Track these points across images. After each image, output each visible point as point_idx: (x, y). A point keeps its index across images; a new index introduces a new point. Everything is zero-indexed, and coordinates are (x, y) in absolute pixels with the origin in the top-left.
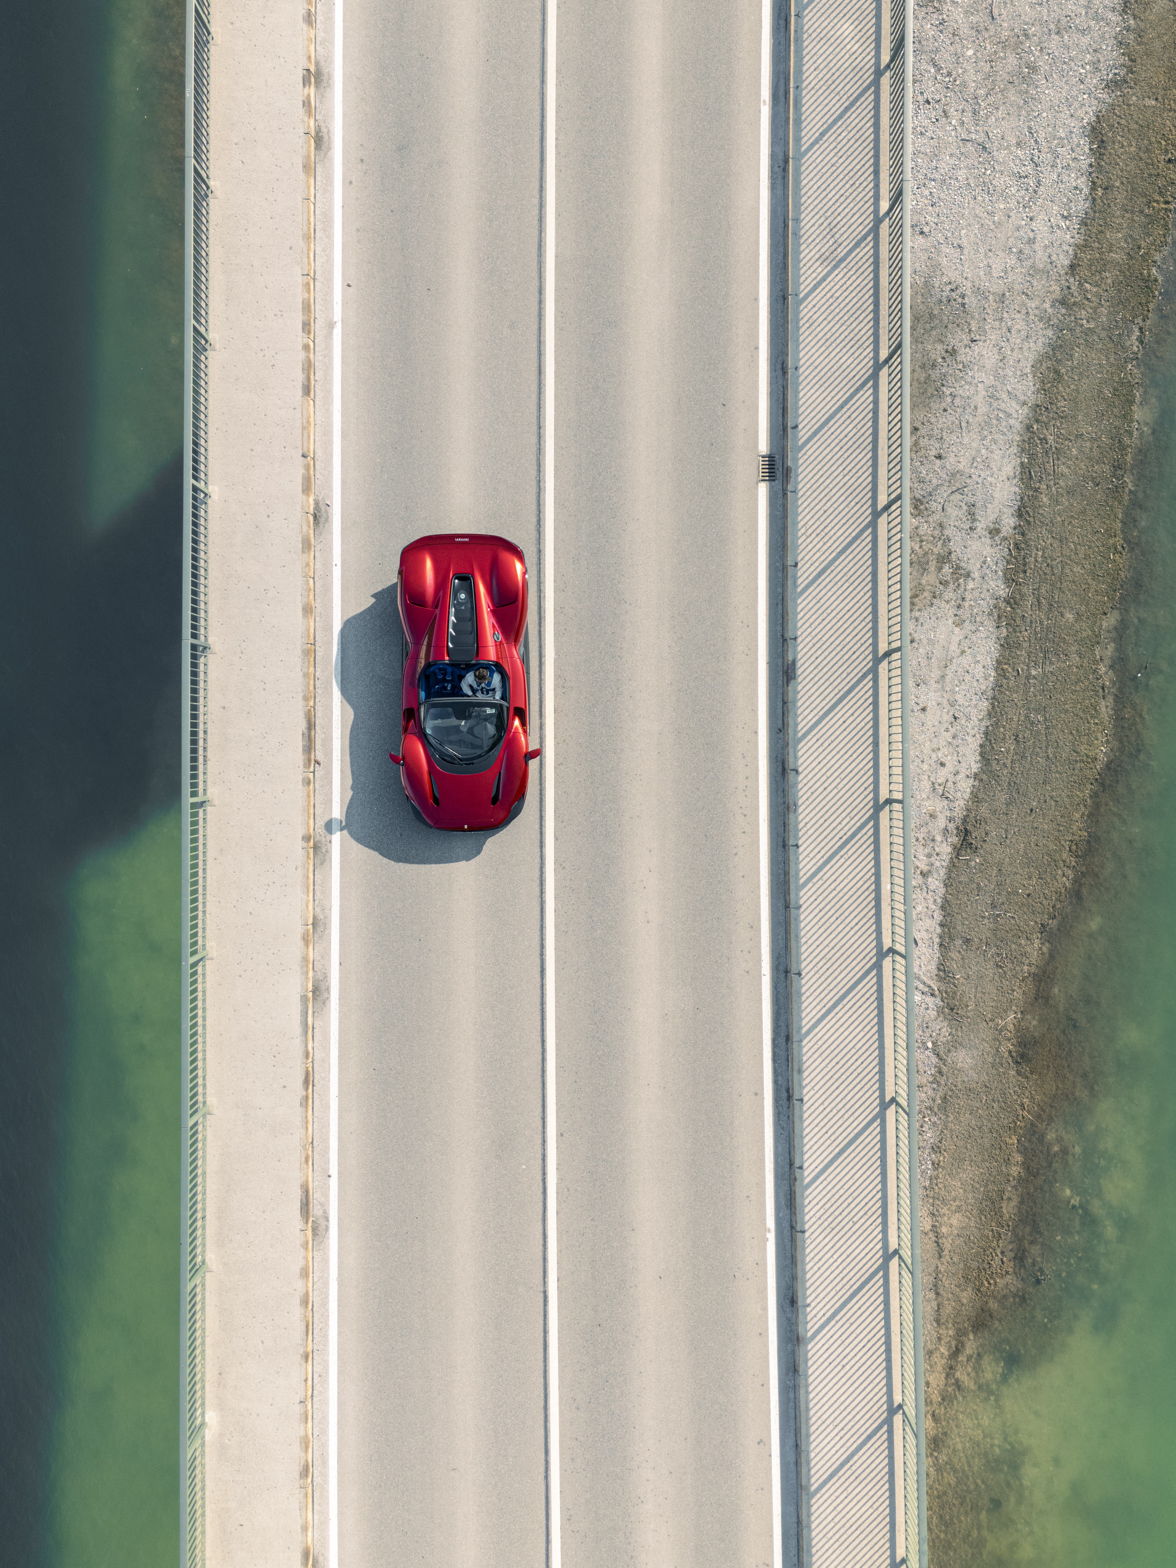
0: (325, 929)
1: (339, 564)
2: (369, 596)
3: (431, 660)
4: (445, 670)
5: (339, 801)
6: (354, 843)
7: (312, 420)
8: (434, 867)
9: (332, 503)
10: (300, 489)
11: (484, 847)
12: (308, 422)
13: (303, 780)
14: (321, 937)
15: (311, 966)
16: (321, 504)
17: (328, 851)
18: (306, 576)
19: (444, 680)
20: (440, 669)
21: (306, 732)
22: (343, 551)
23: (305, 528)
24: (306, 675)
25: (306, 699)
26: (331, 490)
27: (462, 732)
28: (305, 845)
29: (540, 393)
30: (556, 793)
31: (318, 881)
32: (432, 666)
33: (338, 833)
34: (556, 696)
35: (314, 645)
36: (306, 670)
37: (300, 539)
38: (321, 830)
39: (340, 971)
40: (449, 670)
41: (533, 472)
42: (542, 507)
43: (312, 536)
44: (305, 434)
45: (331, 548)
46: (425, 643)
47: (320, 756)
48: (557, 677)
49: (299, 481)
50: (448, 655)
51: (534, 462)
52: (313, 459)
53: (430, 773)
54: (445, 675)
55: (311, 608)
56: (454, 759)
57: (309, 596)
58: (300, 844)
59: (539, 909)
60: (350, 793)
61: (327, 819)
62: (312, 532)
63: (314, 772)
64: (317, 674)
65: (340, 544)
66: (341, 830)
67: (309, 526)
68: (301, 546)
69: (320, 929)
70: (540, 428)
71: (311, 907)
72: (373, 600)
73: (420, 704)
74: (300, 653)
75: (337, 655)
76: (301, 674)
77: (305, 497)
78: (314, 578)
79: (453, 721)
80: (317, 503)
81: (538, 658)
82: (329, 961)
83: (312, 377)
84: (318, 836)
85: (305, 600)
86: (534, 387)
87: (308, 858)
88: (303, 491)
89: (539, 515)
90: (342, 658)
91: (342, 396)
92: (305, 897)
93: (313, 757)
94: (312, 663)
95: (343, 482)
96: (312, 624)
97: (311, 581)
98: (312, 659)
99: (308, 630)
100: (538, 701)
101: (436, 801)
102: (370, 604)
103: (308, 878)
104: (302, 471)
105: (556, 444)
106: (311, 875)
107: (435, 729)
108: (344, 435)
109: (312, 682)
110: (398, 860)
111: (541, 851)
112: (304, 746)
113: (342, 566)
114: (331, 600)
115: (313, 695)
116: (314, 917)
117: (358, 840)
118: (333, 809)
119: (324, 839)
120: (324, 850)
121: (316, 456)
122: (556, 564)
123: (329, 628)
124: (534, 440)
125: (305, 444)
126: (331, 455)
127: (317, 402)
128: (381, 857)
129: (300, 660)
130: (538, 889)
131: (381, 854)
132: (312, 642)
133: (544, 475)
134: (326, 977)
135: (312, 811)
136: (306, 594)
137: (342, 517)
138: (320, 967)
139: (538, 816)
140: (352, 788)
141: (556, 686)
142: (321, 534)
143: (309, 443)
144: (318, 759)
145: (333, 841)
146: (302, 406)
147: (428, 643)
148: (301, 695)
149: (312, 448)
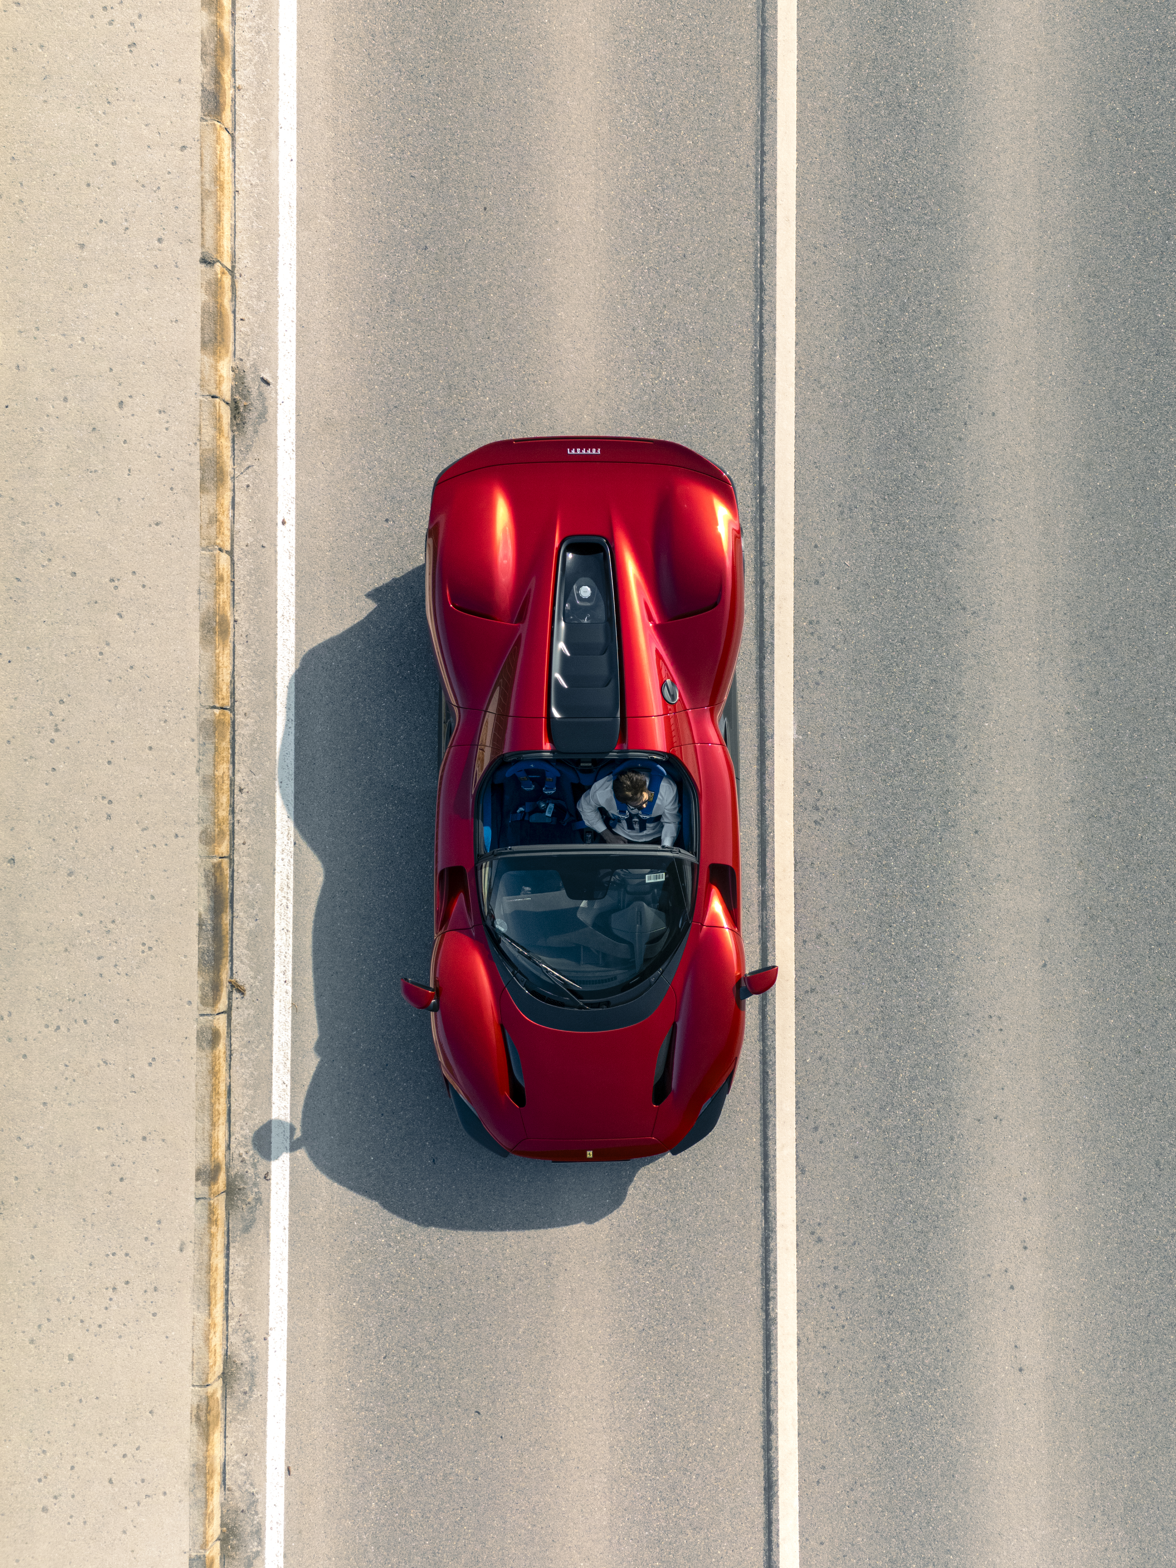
0: (252, 1385)
1: (291, 520)
2: (362, 594)
3: (506, 749)
4: (542, 773)
5: (287, 1078)
6: (323, 1180)
7: (226, 177)
8: (511, 1235)
9: (275, 378)
10: (197, 338)
11: (631, 1190)
12: (217, 181)
13: (200, 1033)
14: (242, 1407)
15: (217, 1479)
16: (249, 379)
17: (262, 1200)
18: (210, 546)
19: (538, 795)
20: (528, 772)
21: (208, 917)
22: (300, 489)
23: (208, 432)
24: (209, 783)
25: (208, 839)
26: (273, 346)
27: (582, 925)
28: (203, 1190)
29: (763, 119)
30: (800, 1060)
31: (237, 1271)
32: (509, 764)
33: (286, 1157)
34: (798, 831)
35: (232, 709)
36: (209, 771)
37: (196, 459)
38: (244, 1150)
39: (288, 1488)
40: (552, 773)
41: (747, 304)
42: (766, 385)
43: (227, 453)
44: (210, 209)
45: (272, 483)
46: (493, 707)
47: (243, 973)
48: (801, 785)
49: (195, 320)
50: (551, 741)
51: (749, 281)
52: (232, 272)
53: (502, 1027)
54: (540, 782)
55: (223, 621)
56: (565, 994)
57: (216, 594)
58: (191, 1187)
59: (760, 1337)
60: (312, 1062)
61: (258, 1122)
62: (226, 443)
63: (228, 1012)
64: (238, 778)
65: (293, 472)
66: (293, 1147)
67: (219, 430)
68: (197, 474)
69: (238, 1388)
70: (762, 200)
71: (217, 1340)
72: (371, 605)
73: (480, 858)
74: (194, 729)
75: (286, 734)
76: (197, 779)
77: (208, 360)
78: (231, 553)
79: (559, 899)
80: (239, 378)
81: (756, 741)
82: (262, 1463)
83: (227, 76)
84: (237, 1162)
85: (207, 603)
86: (750, 104)
87: (211, 1221)
88: (204, 344)
89: (760, 405)
90: (298, 742)
91: (300, 124)
92: (202, 1316)
93: (225, 976)
94: (227, 754)
95: (302, 328)
96: (225, 660)
97: (224, 559)
98: (226, 744)
99: (215, 675)
100: (756, 840)
101: (517, 1093)
102: (365, 614)
103: (209, 1270)
104: (201, 297)
105: (800, 238)
106: (219, 1262)
107: (519, 917)
108: (304, 218)
109: (224, 799)
110: (426, 1221)
111: (766, 1200)
112: (202, 953)
113: (298, 525)
114: (273, 605)
115: (226, 828)
116: (227, 1359)
117: (334, 1173)
118: (275, 1098)
119: (251, 1171)
120: (251, 1197)
121: (239, 266)
122: (800, 519)
123: (267, 671)
124: (749, 229)
125: (209, 233)
126: (274, 264)
127: (240, 140)
128: (385, 1213)
129: (195, 746)
130: (757, 1291)
131: (386, 1205)
132: (227, 702)
133: (773, 311)
134: (254, 1502)
135: (222, 1107)
136: (210, 589)
137: (298, 409)
138: (241, 1479)
139: (757, 1115)
140: (319, 1048)
141: (799, 806)
142: (248, 448)
143: (218, 229)
144: (240, 978)
145: (273, 1176)
146: (201, 140)
147: (500, 704)
148: (197, 830)
149: (226, 244)
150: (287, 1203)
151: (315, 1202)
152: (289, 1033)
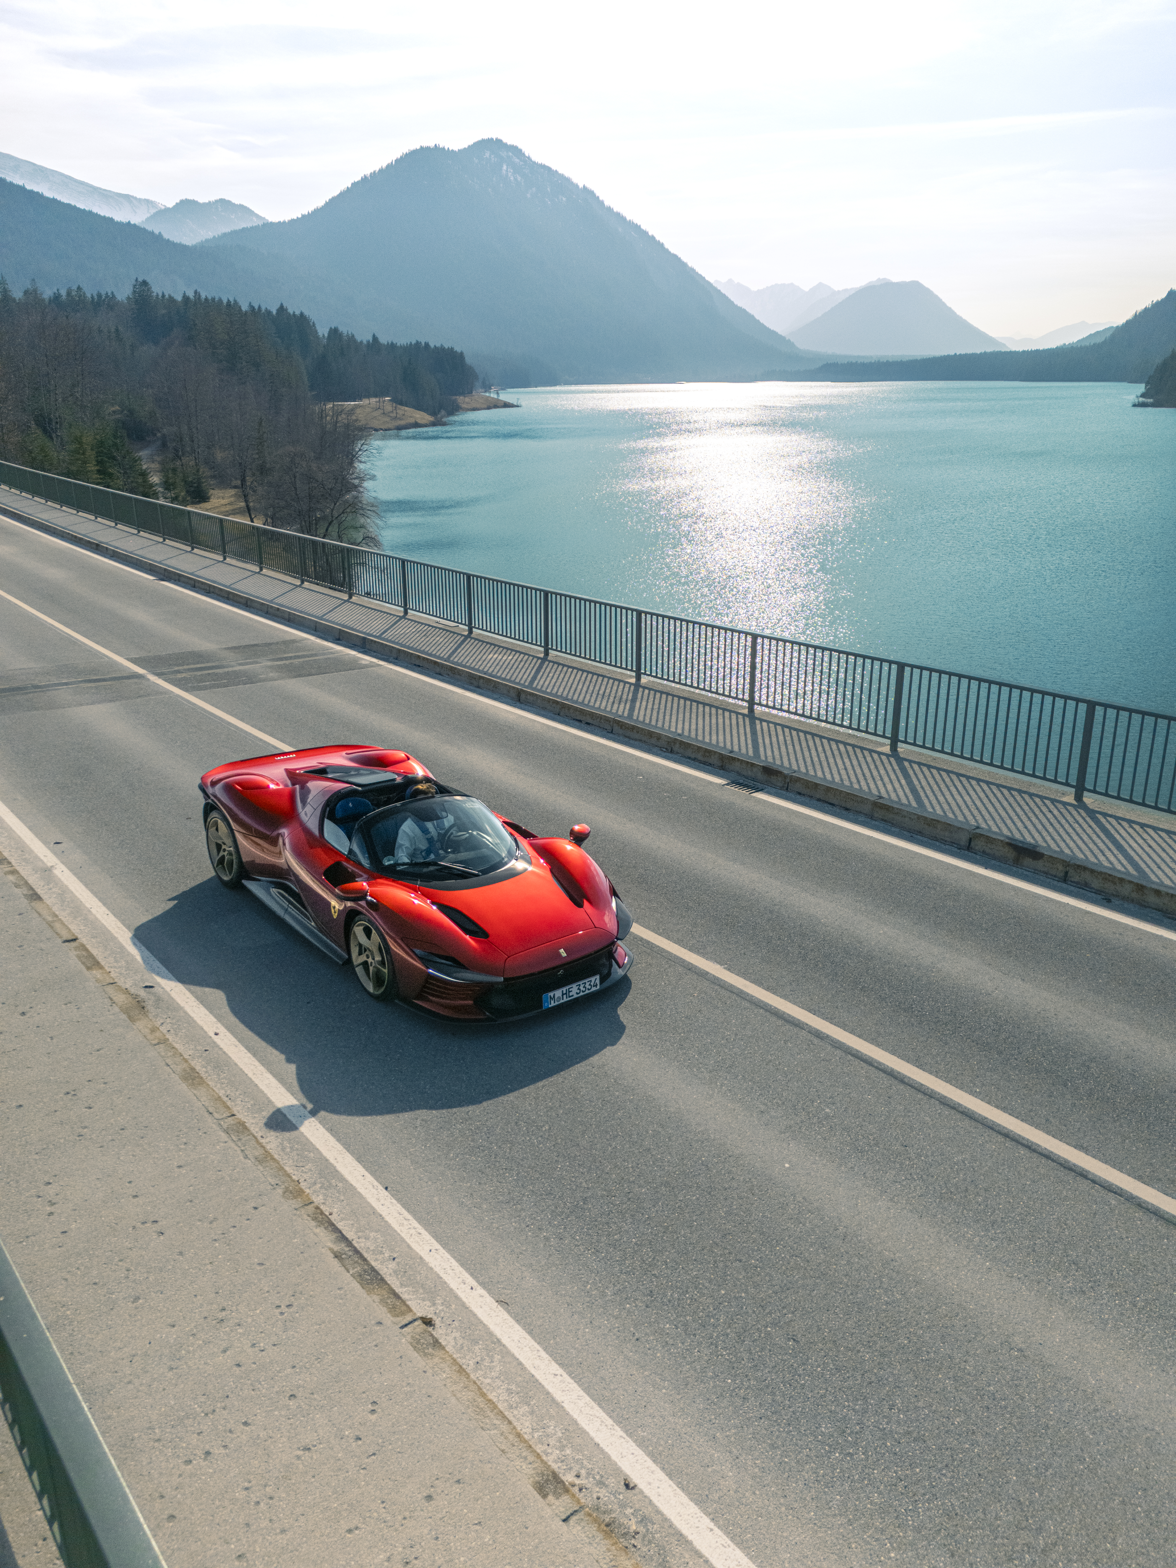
150: (684, 1498)
151: (714, 1471)
152: (517, 1327)
